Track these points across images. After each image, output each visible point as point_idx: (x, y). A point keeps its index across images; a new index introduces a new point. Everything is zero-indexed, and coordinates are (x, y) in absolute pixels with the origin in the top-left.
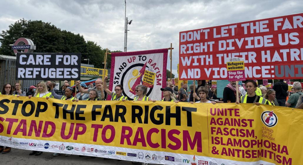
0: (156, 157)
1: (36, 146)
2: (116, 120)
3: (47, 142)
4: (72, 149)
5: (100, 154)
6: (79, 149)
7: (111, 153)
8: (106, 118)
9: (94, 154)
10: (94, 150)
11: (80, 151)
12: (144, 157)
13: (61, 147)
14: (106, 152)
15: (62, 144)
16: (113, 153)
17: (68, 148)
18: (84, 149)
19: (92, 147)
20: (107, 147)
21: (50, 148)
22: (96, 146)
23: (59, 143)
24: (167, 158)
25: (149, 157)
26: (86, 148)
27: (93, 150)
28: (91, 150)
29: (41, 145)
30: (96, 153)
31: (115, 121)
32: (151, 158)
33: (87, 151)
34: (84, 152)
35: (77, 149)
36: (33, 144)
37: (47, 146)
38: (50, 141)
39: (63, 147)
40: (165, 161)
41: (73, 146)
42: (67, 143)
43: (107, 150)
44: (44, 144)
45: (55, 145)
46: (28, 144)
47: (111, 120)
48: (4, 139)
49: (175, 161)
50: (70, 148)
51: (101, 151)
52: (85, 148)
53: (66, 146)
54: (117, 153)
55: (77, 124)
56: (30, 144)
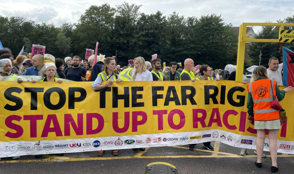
0: (231, 139)
1: (80, 146)
2: (184, 103)
3: (96, 140)
4: (133, 142)
5: (170, 143)
6: (142, 142)
7: (184, 139)
8: (170, 102)
9: (163, 144)
10: (162, 139)
11: (145, 143)
12: (219, 136)
13: (117, 142)
14: (177, 139)
15: (118, 138)
16: (186, 139)
17: (127, 142)
18: (149, 140)
19: (159, 136)
20: (177, 134)
21: (102, 146)
22: (164, 134)
23: (115, 138)
24: (244, 141)
25: (225, 137)
26: (152, 139)
27: (160, 140)
28: (158, 140)
29: (87, 145)
30: (165, 142)
31: (182, 105)
32: (227, 138)
33: (152, 141)
34: (149, 143)
35: (139, 142)
36: (75, 145)
37: (97, 144)
38: (99, 138)
39: (120, 142)
40: (240, 145)
41: (134, 139)
42: (124, 137)
43: (179, 137)
44: (92, 143)
45: (109, 141)
46: (69, 145)
47: (178, 103)
48: (25, 145)
49: (253, 144)
50: (130, 142)
51: (171, 139)
52: (150, 138)
53: (124, 140)
54: (191, 138)
55: (133, 113)
56: (72, 145)
